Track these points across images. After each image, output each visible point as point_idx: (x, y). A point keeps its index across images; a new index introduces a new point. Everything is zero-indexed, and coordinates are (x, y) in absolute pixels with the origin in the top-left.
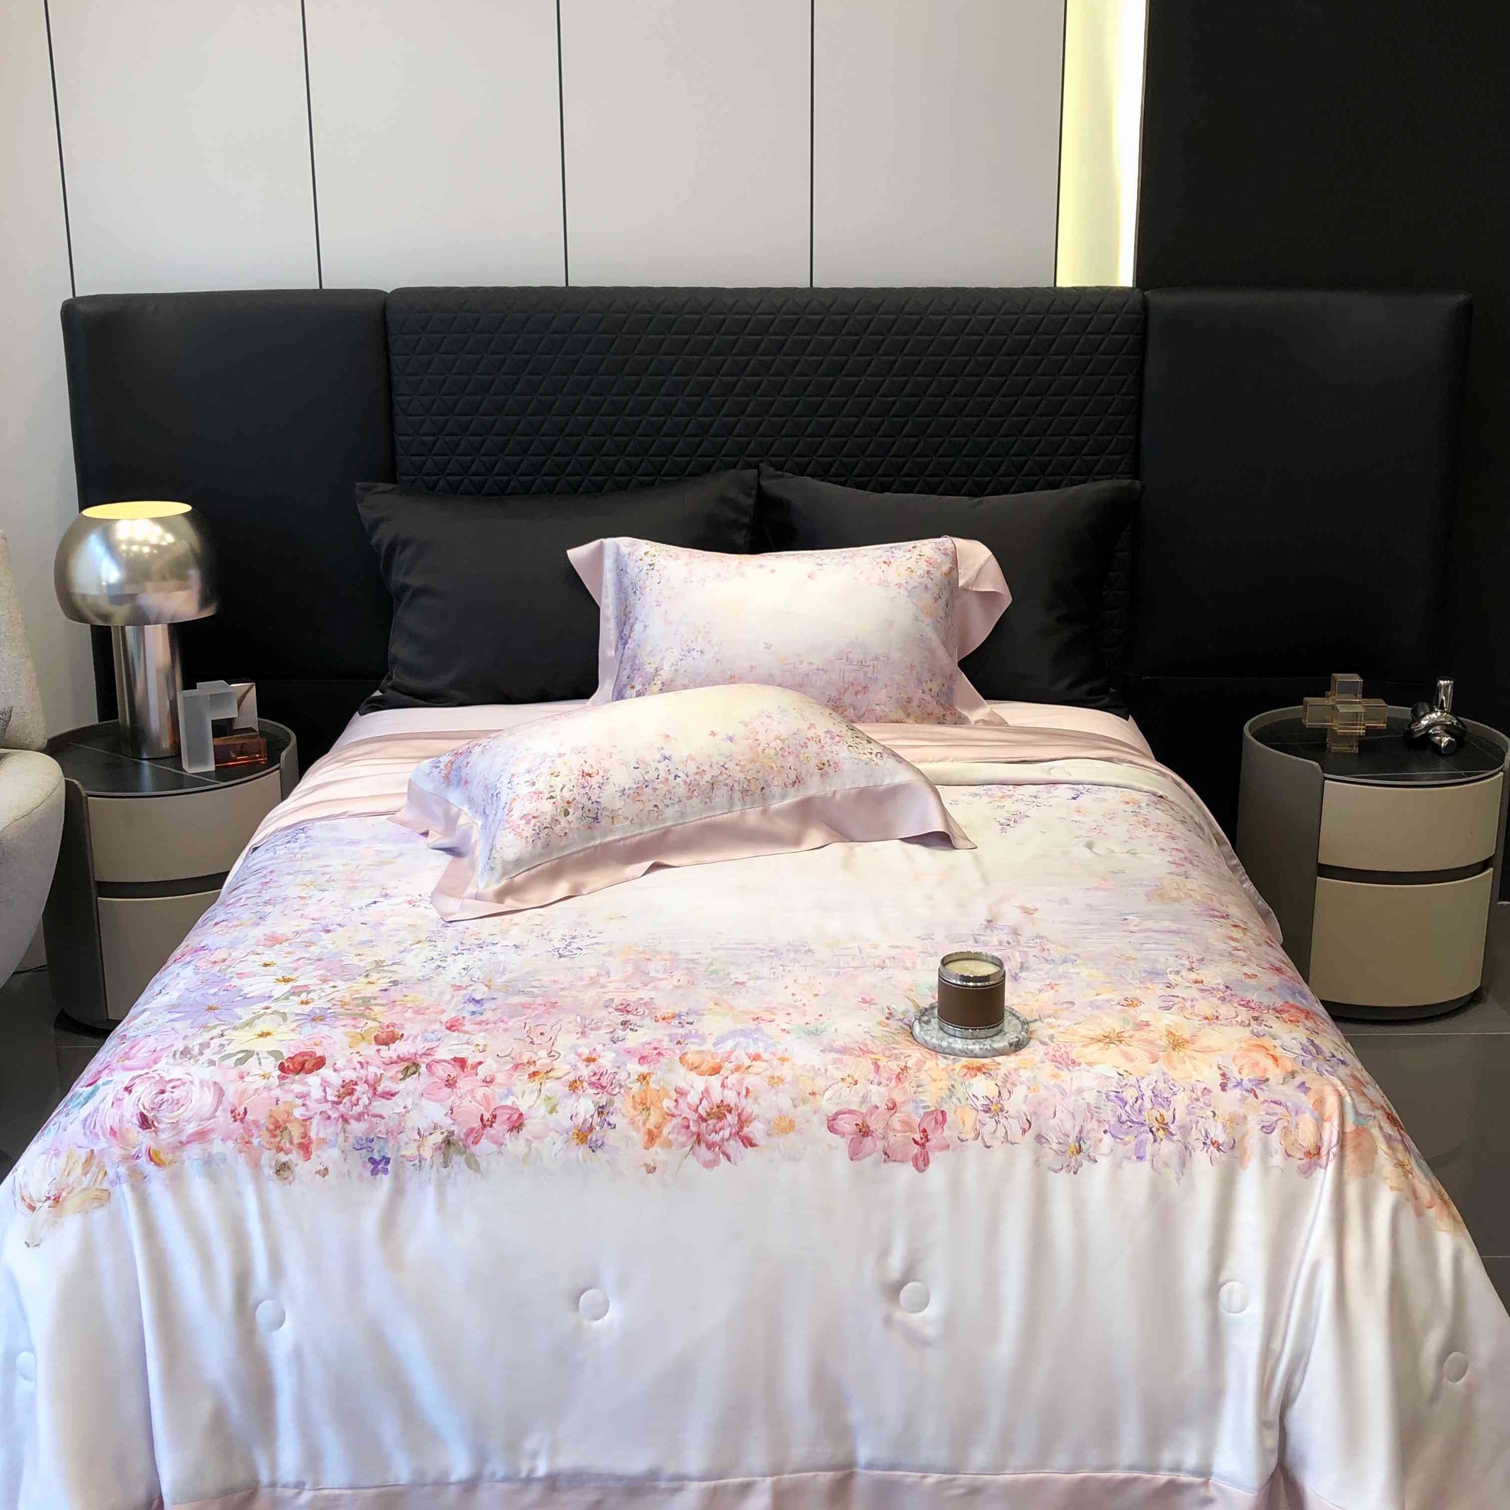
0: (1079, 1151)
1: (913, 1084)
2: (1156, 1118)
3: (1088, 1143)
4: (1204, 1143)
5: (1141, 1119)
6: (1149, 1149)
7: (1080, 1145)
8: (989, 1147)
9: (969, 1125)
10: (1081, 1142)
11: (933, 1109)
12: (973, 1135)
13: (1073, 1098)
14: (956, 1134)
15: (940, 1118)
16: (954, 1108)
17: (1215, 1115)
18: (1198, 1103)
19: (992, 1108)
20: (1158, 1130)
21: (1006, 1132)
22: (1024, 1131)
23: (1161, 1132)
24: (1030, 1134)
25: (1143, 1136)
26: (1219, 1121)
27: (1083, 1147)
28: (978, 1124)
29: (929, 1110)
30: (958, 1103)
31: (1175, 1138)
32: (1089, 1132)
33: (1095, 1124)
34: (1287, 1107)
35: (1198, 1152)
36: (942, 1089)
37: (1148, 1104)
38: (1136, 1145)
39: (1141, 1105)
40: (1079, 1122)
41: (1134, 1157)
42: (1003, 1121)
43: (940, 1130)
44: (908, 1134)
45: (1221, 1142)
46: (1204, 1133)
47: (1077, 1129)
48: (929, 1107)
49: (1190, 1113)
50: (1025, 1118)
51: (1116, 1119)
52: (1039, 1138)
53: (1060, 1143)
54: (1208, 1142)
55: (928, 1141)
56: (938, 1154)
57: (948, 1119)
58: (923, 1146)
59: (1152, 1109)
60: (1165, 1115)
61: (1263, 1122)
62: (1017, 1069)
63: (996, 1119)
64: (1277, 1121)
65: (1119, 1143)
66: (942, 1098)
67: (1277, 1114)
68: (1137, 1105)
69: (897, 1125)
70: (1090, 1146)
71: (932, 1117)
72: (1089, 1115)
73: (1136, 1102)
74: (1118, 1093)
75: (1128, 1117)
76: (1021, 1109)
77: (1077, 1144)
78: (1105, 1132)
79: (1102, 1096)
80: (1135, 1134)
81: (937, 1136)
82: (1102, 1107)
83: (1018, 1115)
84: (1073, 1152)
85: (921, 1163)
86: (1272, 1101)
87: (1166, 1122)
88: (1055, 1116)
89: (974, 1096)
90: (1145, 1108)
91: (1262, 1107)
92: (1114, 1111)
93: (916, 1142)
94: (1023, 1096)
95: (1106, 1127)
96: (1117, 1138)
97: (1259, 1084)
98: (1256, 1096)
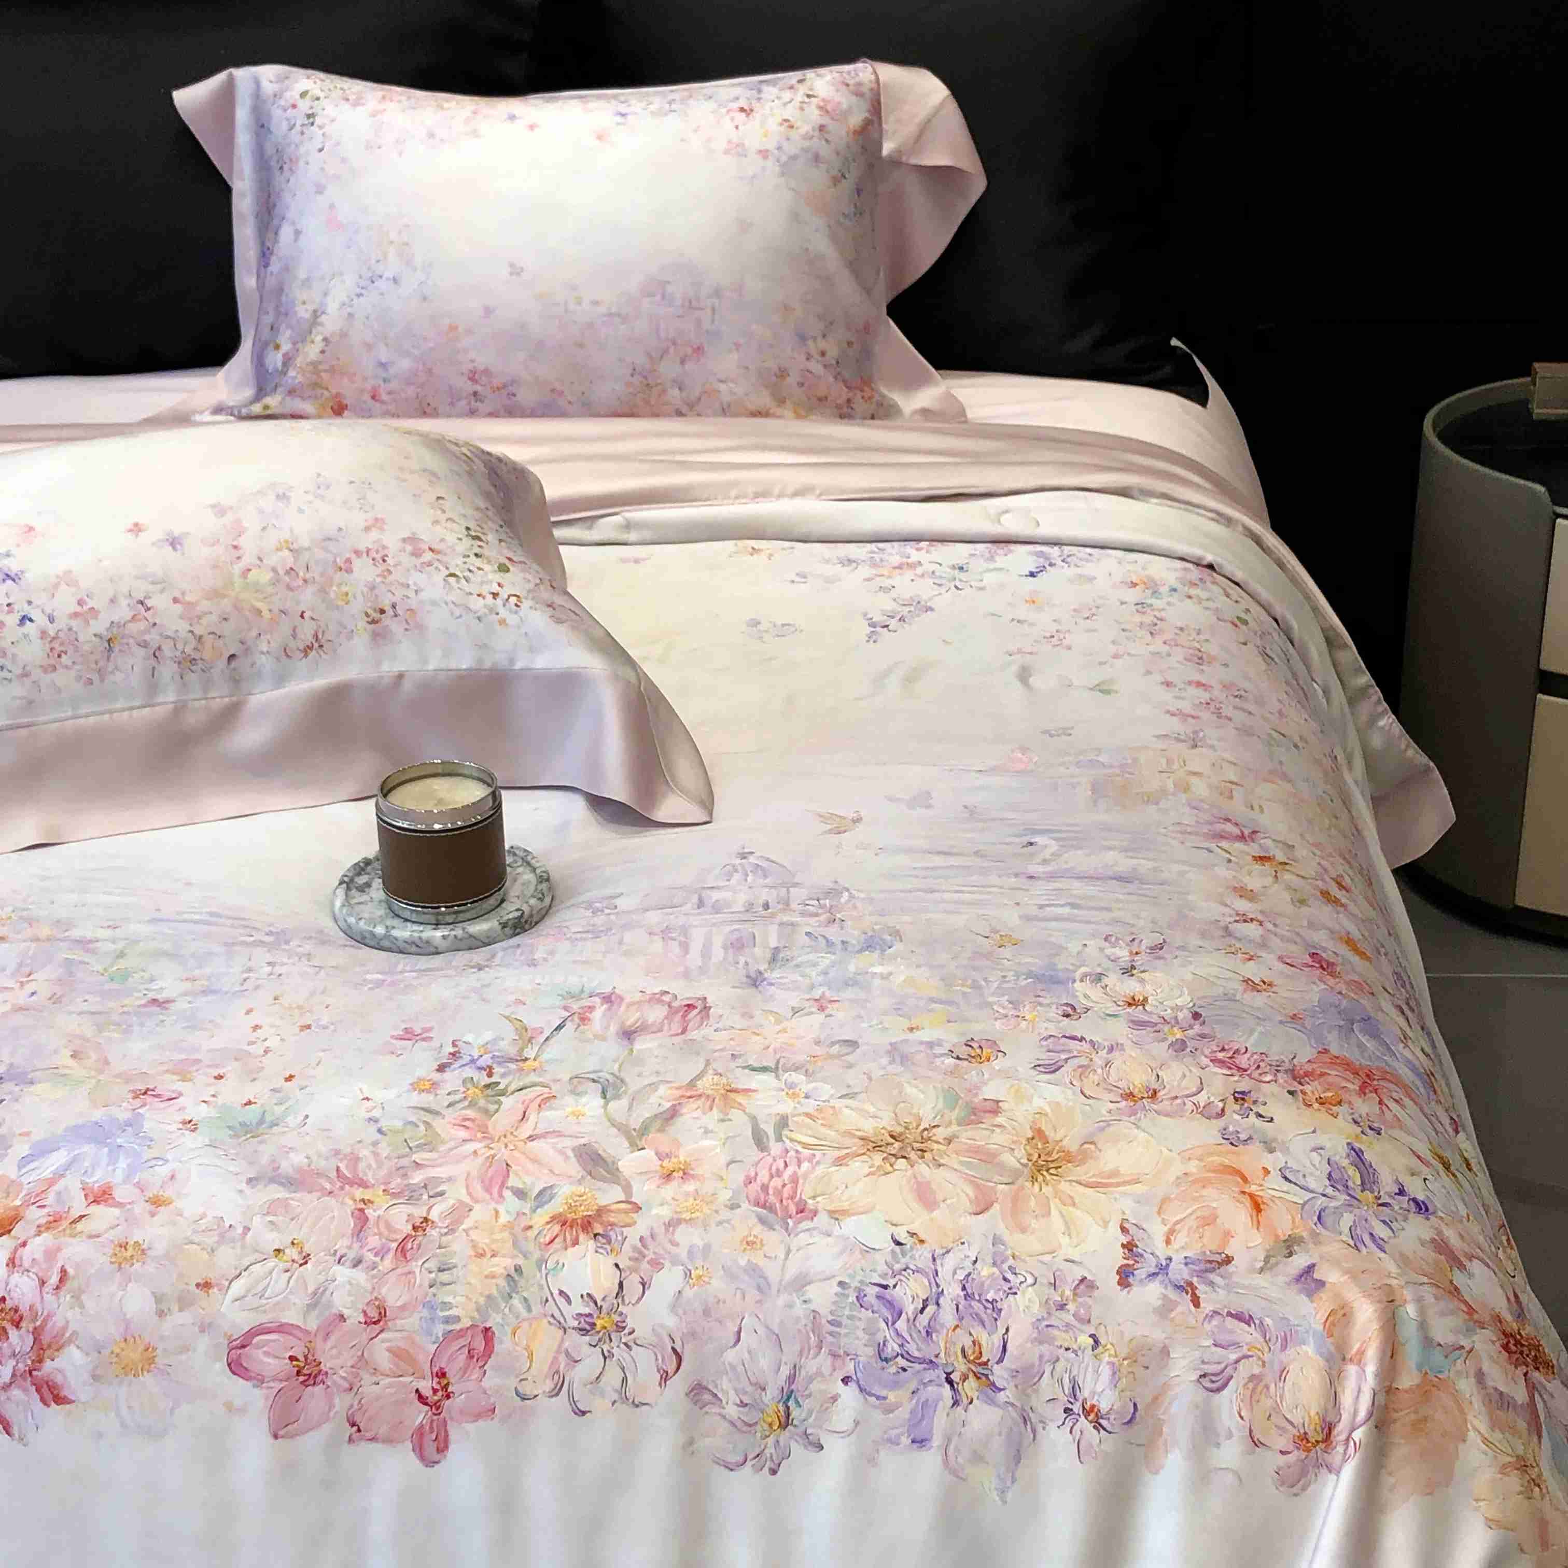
0: (786, 1422)
1: (432, 1264)
2: (963, 1351)
3: (806, 1404)
4: (1067, 1410)
5: (929, 1354)
6: (941, 1420)
7: (787, 1408)
8: (584, 1413)
9: (541, 1364)
10: (791, 1403)
11: (466, 1323)
12: (549, 1385)
13: (781, 1301)
14: (513, 1382)
15: (479, 1344)
16: (513, 1321)
17: (1097, 1342)
18: (1063, 1314)
19: (599, 1323)
20: (965, 1378)
21: (625, 1380)
22: (665, 1378)
23: (972, 1383)
24: (678, 1384)
25: (931, 1391)
26: (1106, 1358)
27: (795, 1413)
28: (562, 1359)
29: (456, 1327)
30: (524, 1313)
31: (1001, 1397)
33: (823, 1361)
34: (1263, 1330)
35: (1052, 1427)
36: (491, 1277)
37: (948, 1316)
38: (914, 1411)
39: (934, 1317)
40: (790, 1356)
41: (906, 1441)
42: (619, 1352)
43: (476, 1374)
44: (407, 1379)
45: (1104, 1406)
46: (1067, 1386)
47: (785, 1371)
48: (457, 1319)
49: (1040, 1338)
50: (668, 1345)
51: (871, 1351)
52: (698, 1392)
53: (743, 1405)
54: (1077, 1408)
55: (448, 1397)
56: (470, 1427)
57: (497, 1348)
58: (436, 1407)
59: (957, 1326)
60: (984, 1343)
61: (1203, 1362)
62: (672, 1224)
63: (606, 1348)
64: (1237, 1361)
65: (875, 1407)
66: (489, 1297)
67: (1237, 1345)
68: (924, 1319)
69: (383, 1359)
70: (810, 1412)
71: (462, 1342)
72: (813, 1339)
73: (922, 1311)
74: (885, 1287)
75: (901, 1346)
76: (662, 1326)
77: (781, 1408)
78: (846, 1380)
79: (848, 1296)
80: (913, 1386)
81: (471, 1386)
82: (845, 1321)
83: (654, 1340)
84: (770, 1425)
85: (430, 1449)
86: (1230, 1314)
87: (984, 1359)
88: (738, 1340)
89: (561, 1293)
90: (943, 1326)
91: (1207, 1327)
92: (871, 1331)
93: (421, 1398)
94: (671, 1292)
95: (850, 1368)
96: (870, 1394)
97: (1206, 1271)
98: (1196, 1302)
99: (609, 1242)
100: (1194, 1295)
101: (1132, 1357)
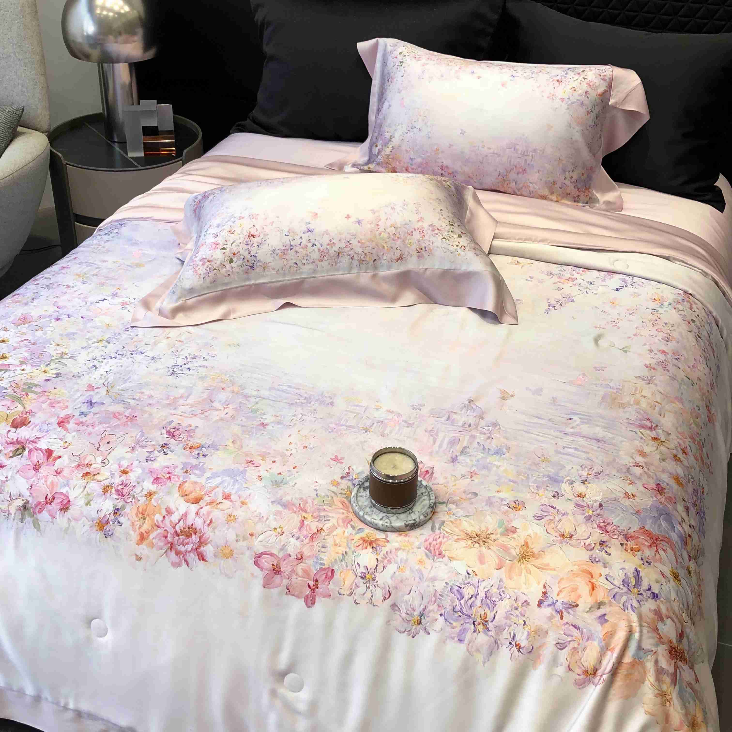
0: (420, 623)
1: (320, 545)
2: (481, 615)
3: (427, 619)
4: (510, 643)
5: (469, 613)
6: (468, 636)
7: (421, 619)
8: (357, 604)
9: (347, 585)
10: (422, 618)
11: (326, 566)
12: (348, 592)
13: (426, 584)
14: (338, 589)
15: (330, 574)
16: (341, 570)
17: (525, 624)
18: (516, 611)
19: (367, 577)
20: (479, 624)
21: (372, 596)
22: (385, 599)
23: (481, 626)
24: (389, 602)
25: (467, 626)
26: (527, 629)
27: (423, 621)
28: (354, 585)
29: (323, 567)
30: (345, 567)
31: (490, 633)
32: (430, 612)
33: (435, 607)
34: (582, 632)
35: (504, 647)
36: (338, 553)
37: (478, 603)
38: (460, 630)
39: (473, 602)
40: (425, 602)
41: (456, 639)
42: (372, 588)
43: (327, 583)
44: (306, 579)
45: (522, 645)
46: (512, 635)
47: (422, 607)
48: (324, 564)
49: (507, 617)
50: (388, 589)
51: (451, 608)
52: (394, 606)
53: (407, 614)
54: (513, 643)
55: (317, 588)
56: (322, 599)
57: (335, 576)
58: (313, 590)
59: (480, 607)
60: (488, 614)
61: (559, 639)
62: (397, 549)
63: (368, 585)
64: (570, 641)
65: (448, 626)
66: (336, 560)
67: (572, 636)
68: (470, 602)
69: (300, 572)
70: (428, 622)
71: (324, 572)
72: (433, 599)
73: (470, 599)
74: (460, 588)
75: (461, 608)
76: (387, 582)
77: (419, 618)
78: (441, 615)
79: (447, 588)
80: (462, 623)
81: (324, 586)
82: (445, 596)
83: (383, 586)
84: (415, 622)
85: (309, 602)
86: (572, 625)
87: (487, 620)
88: (410, 593)
89: (358, 564)
90: (476, 605)
91: (563, 627)
92: (452, 601)
93: (309, 587)
94: (392, 572)
95: (443, 612)
96: (448, 622)
97: (569, 608)
98: (562, 618)
99: (377, 550)
100: (562, 615)
101: (536, 632)
